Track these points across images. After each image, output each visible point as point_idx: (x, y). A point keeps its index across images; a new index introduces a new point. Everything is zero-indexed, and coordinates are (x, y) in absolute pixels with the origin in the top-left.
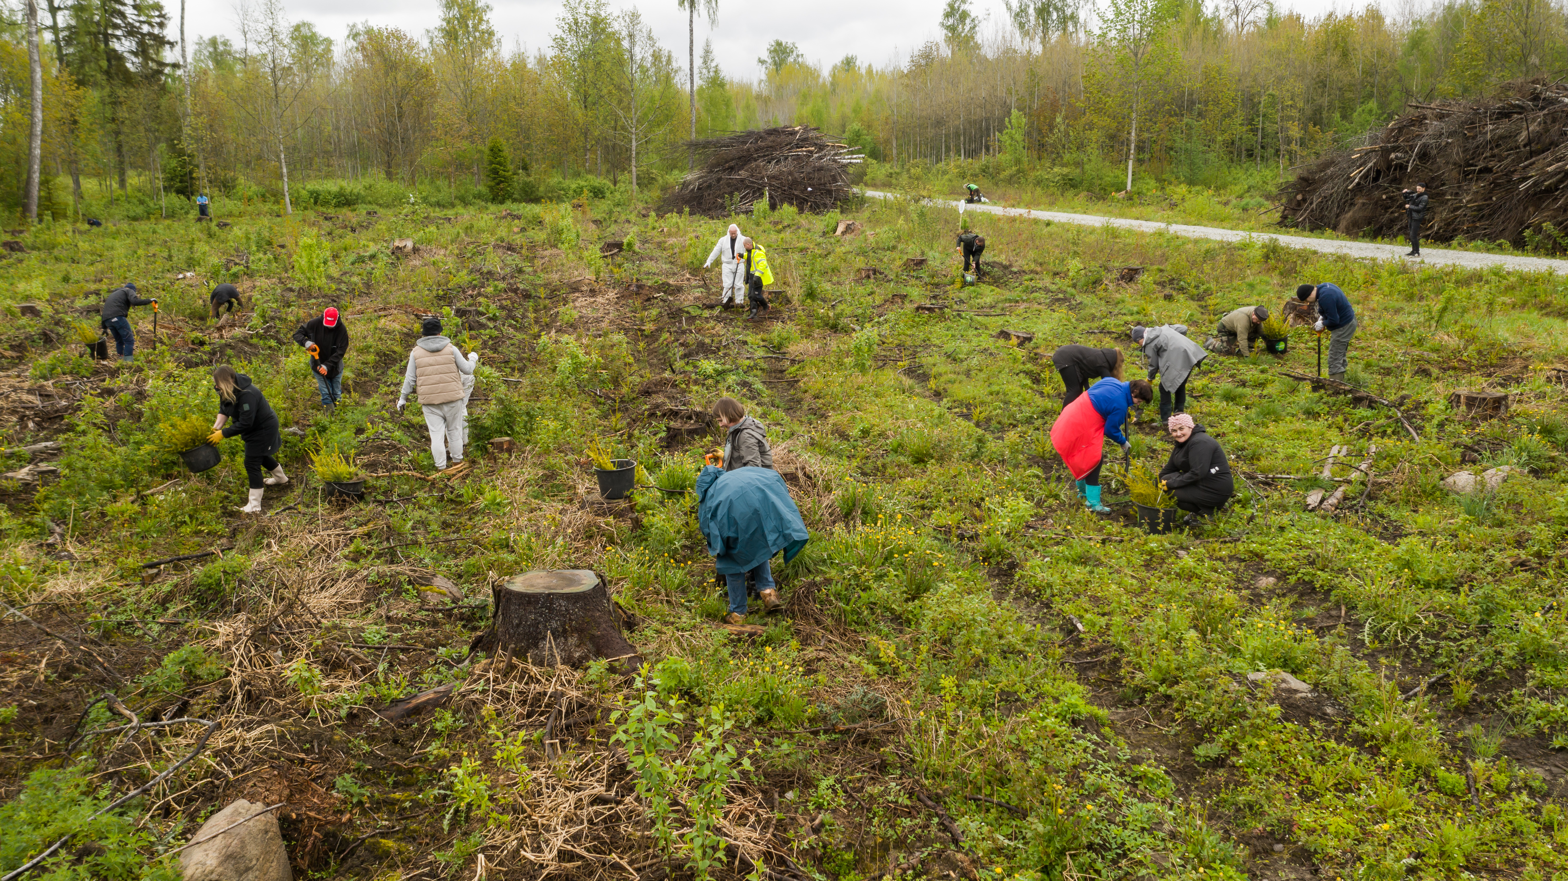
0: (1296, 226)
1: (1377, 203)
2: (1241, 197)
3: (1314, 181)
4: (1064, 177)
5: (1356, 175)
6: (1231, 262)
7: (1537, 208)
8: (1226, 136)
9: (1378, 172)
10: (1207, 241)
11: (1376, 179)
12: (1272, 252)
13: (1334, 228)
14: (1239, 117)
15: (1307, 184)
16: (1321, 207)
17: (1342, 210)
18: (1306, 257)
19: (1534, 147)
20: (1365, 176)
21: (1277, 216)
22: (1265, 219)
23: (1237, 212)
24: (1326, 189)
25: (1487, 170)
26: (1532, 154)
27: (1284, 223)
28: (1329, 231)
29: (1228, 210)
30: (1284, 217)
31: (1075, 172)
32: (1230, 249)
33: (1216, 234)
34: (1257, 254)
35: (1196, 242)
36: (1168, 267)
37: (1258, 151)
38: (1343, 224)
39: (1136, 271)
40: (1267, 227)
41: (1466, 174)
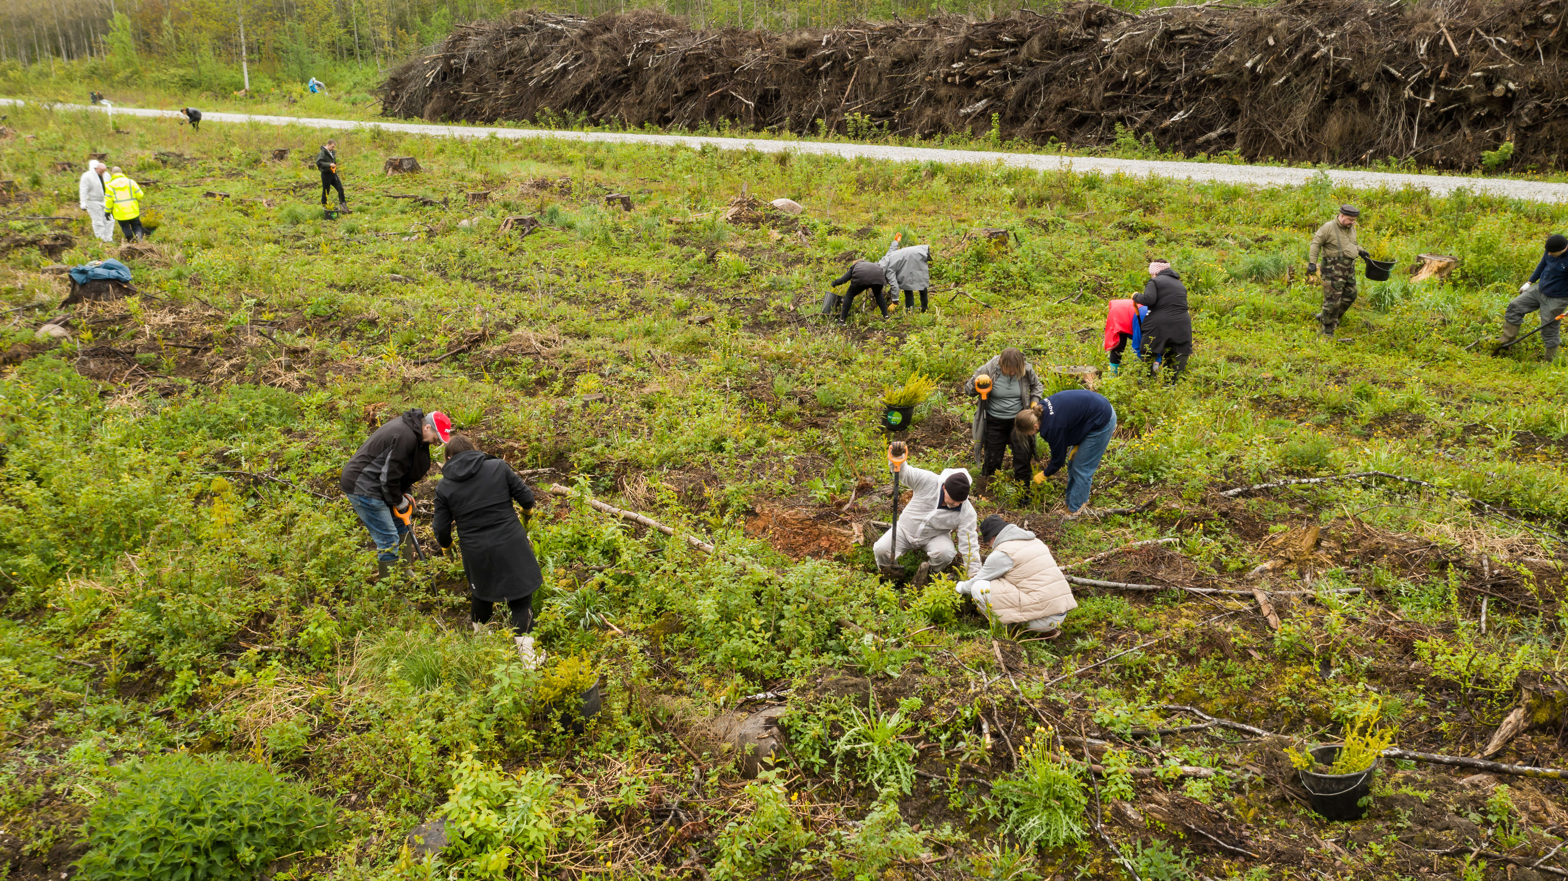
0: (394, 115)
1: (448, 95)
2: (349, 93)
3: (402, 81)
4: (182, 77)
5: (430, 75)
6: (350, 143)
7: (542, 97)
8: (327, 39)
9: (445, 74)
10: (330, 129)
11: (444, 79)
12: (377, 134)
13: (422, 117)
14: (335, 20)
15: (397, 83)
16: (410, 100)
17: (425, 101)
18: (400, 136)
19: (536, 56)
20: (437, 77)
21: (380, 109)
22: (370, 110)
23: (348, 106)
24: (412, 87)
25: (510, 72)
26: (535, 61)
27: (385, 114)
28: (416, 118)
29: (340, 104)
30: (385, 109)
31: (191, 72)
32: (348, 134)
33: (336, 124)
34: (367, 136)
35: (321, 130)
36: (305, 148)
37: (357, 50)
38: (427, 113)
39: (284, 152)
40: (373, 117)
41: (500, 75)
